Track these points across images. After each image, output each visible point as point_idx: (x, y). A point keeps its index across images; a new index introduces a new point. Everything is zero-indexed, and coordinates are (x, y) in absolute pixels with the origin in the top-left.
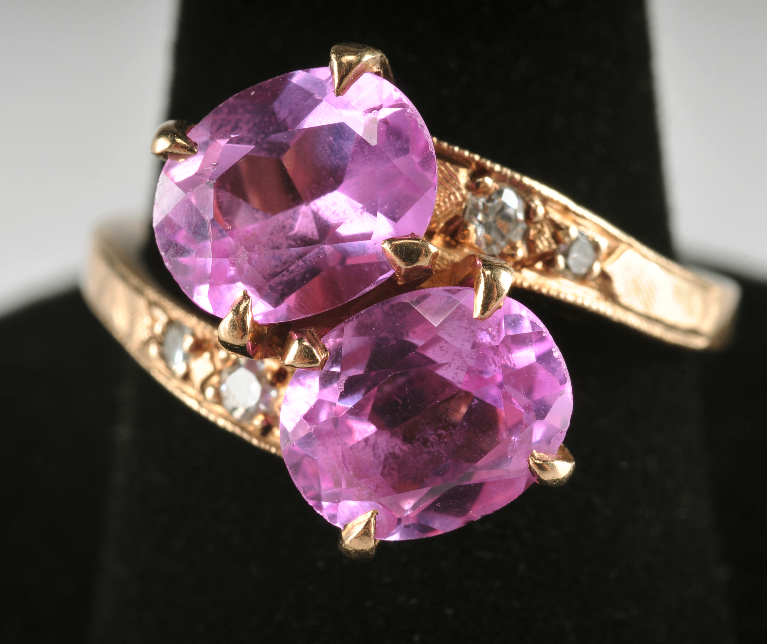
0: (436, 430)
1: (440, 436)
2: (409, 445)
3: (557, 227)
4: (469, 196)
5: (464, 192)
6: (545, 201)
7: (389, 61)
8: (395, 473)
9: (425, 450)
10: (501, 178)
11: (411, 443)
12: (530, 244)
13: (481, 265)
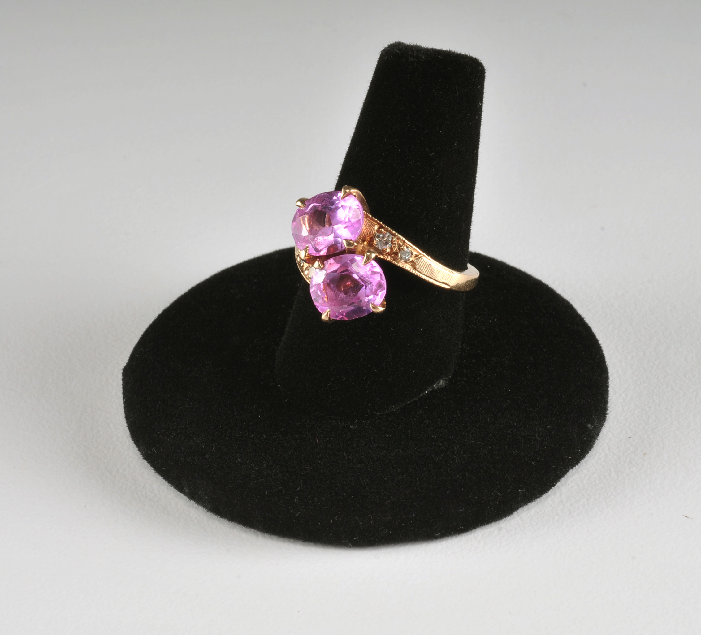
0: (353, 293)
1: (353, 294)
2: (345, 295)
3: (400, 246)
4: (376, 233)
5: (375, 232)
6: (398, 238)
7: (364, 197)
8: (340, 302)
9: (349, 297)
10: (387, 230)
11: (346, 295)
12: (391, 249)
13: (378, 255)
